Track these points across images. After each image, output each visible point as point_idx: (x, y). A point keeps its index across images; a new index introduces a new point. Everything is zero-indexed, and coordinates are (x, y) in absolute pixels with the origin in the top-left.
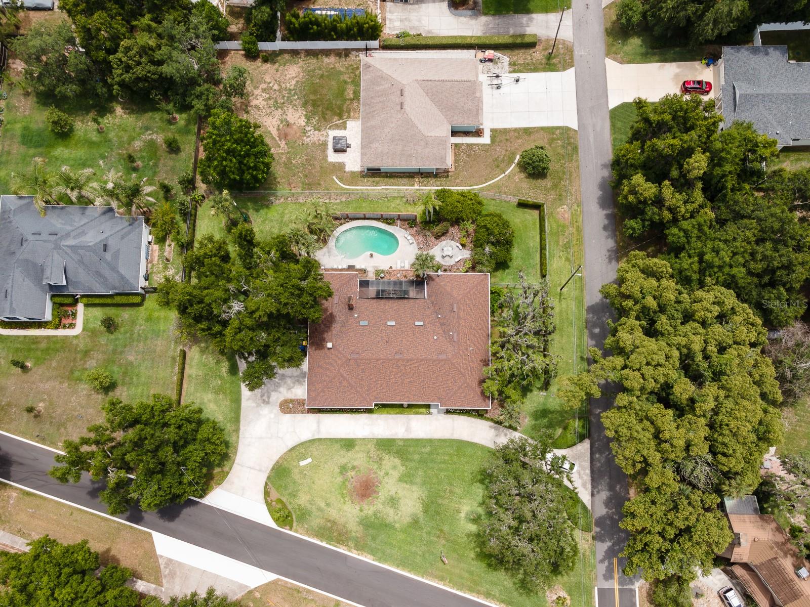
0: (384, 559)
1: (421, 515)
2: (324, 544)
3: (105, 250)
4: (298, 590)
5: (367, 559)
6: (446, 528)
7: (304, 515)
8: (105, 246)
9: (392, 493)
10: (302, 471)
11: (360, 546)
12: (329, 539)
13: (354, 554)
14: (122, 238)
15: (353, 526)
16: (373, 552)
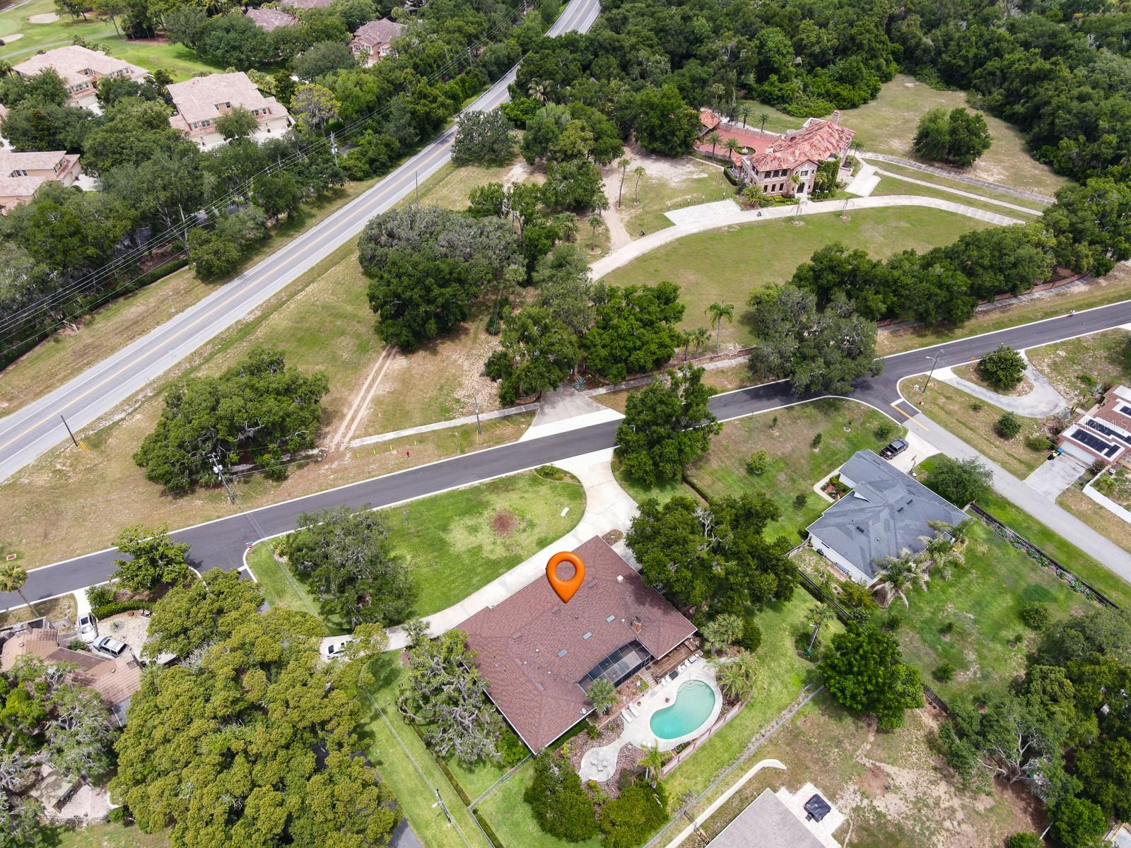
0: (450, 495)
1: (443, 535)
2: (503, 475)
3: (858, 528)
4: (497, 443)
5: (462, 487)
6: (416, 540)
7: (534, 481)
8: (862, 531)
9: (479, 535)
10: (562, 505)
11: (476, 490)
12: (502, 480)
13: (476, 483)
14: (862, 550)
15: (492, 498)
16: (462, 493)
